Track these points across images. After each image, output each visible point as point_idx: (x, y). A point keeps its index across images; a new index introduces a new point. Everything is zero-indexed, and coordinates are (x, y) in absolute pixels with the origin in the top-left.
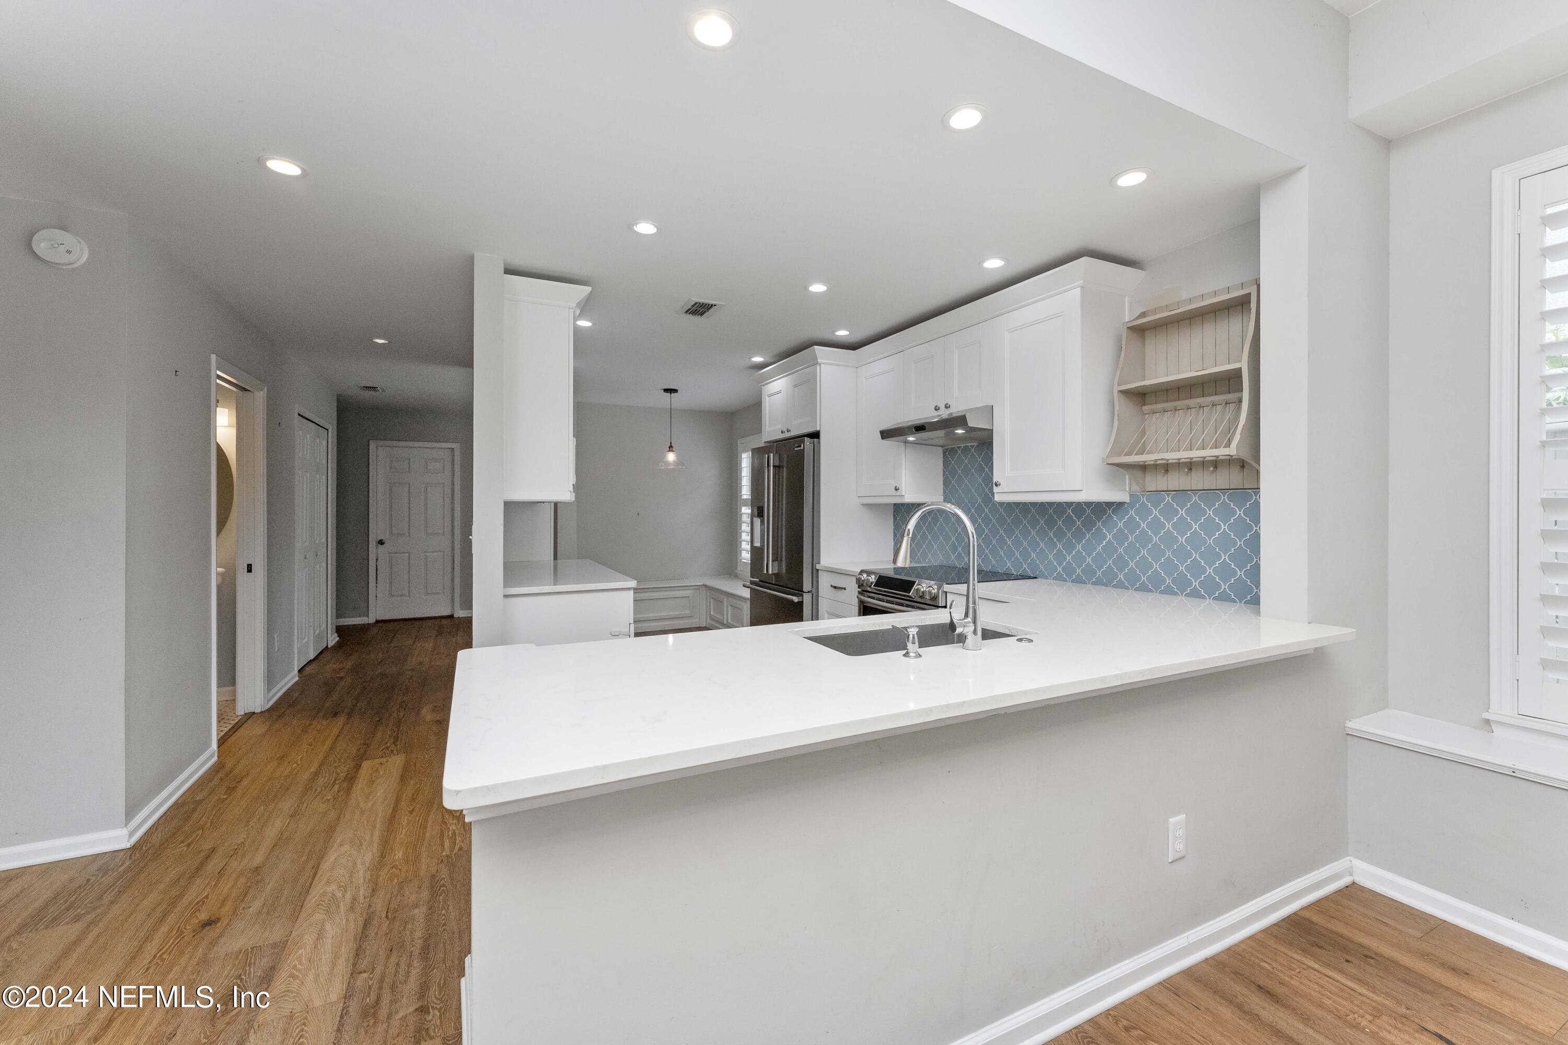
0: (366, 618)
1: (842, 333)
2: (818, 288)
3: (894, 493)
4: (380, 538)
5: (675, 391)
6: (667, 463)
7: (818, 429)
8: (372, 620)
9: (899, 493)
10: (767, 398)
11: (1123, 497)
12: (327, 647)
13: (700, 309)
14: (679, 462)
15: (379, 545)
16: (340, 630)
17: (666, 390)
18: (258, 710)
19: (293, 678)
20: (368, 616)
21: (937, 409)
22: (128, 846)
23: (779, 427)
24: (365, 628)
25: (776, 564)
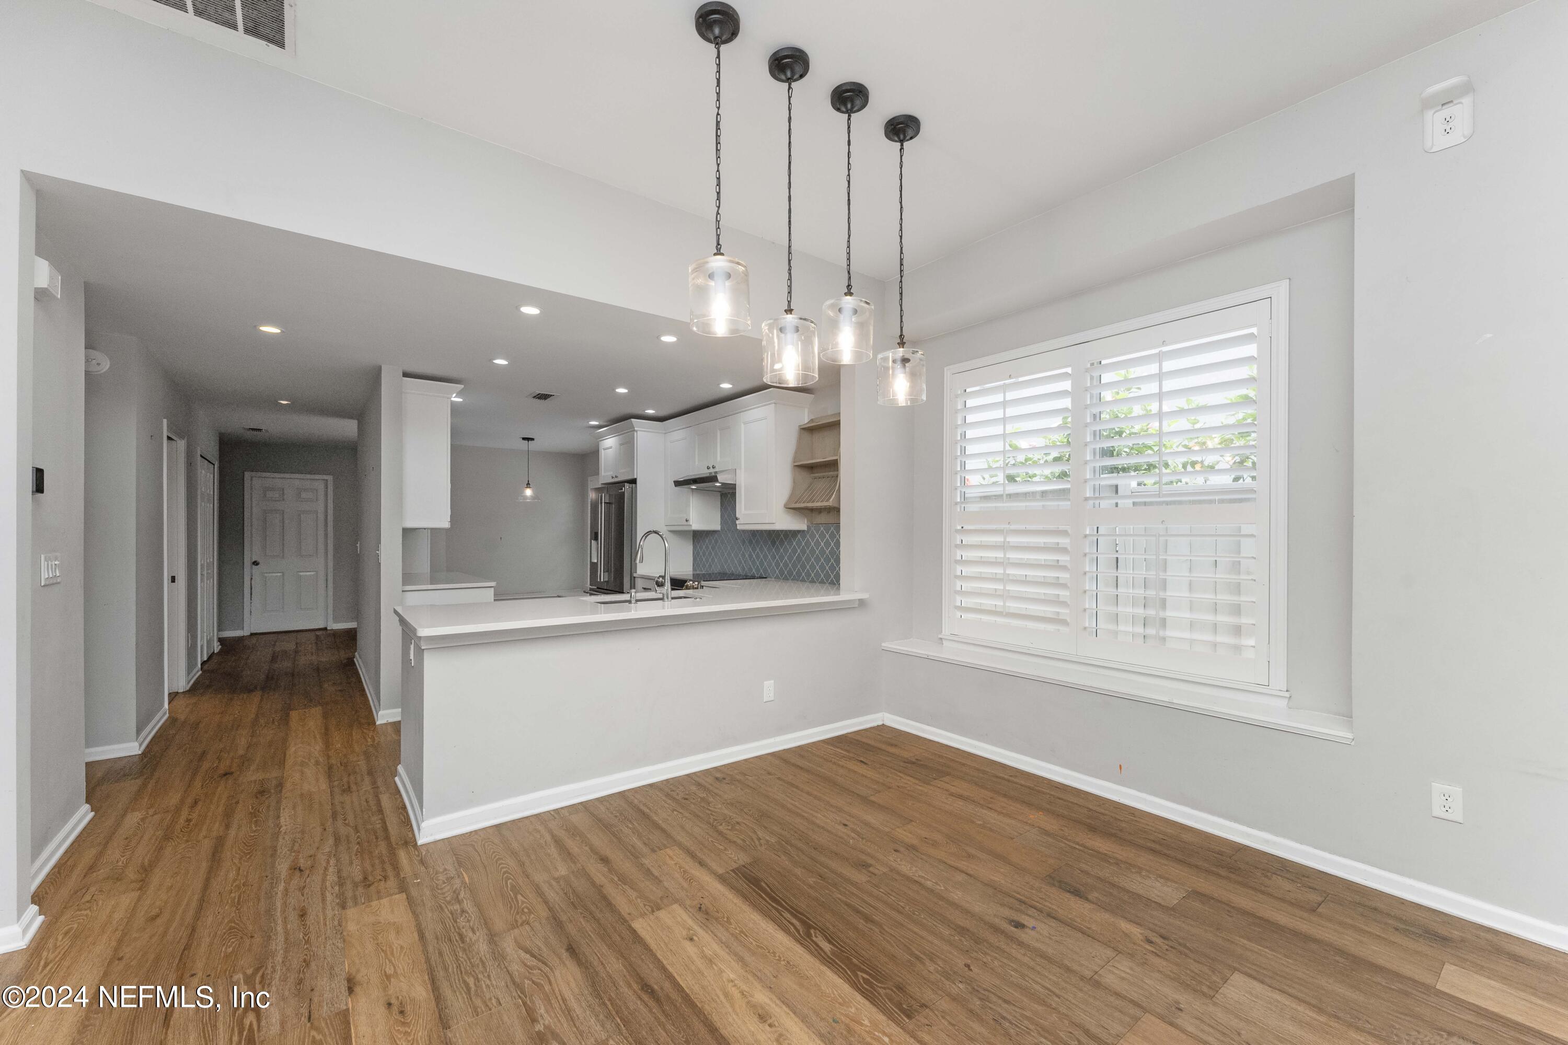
0: (242, 632)
1: (650, 412)
2: (622, 390)
3: (686, 523)
4: (254, 560)
5: (533, 439)
6: (525, 498)
7: (635, 477)
8: (246, 632)
9: (688, 523)
10: (603, 451)
11: (804, 527)
12: (214, 652)
13: (543, 397)
14: (535, 497)
15: (254, 566)
16: (221, 641)
17: (524, 439)
18: (181, 691)
19: (198, 672)
20: (243, 629)
21: (708, 468)
22: (140, 753)
23: (611, 473)
24: (241, 639)
25: (606, 574)
